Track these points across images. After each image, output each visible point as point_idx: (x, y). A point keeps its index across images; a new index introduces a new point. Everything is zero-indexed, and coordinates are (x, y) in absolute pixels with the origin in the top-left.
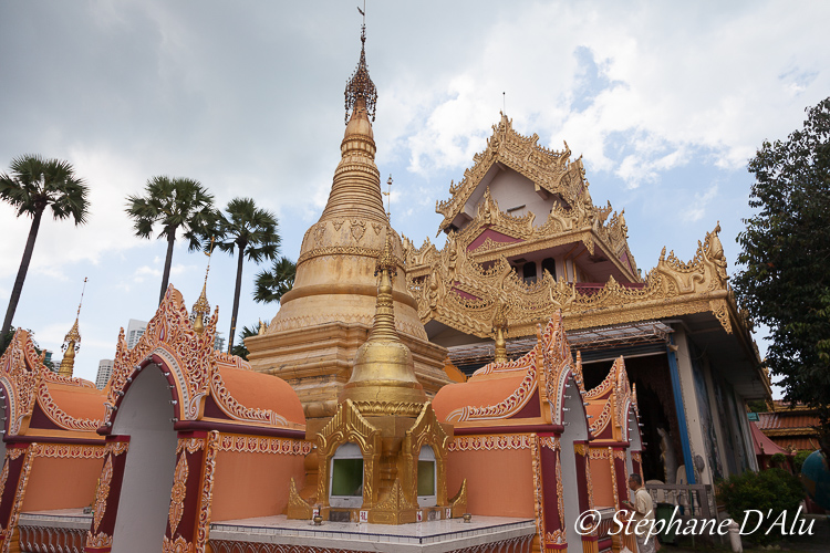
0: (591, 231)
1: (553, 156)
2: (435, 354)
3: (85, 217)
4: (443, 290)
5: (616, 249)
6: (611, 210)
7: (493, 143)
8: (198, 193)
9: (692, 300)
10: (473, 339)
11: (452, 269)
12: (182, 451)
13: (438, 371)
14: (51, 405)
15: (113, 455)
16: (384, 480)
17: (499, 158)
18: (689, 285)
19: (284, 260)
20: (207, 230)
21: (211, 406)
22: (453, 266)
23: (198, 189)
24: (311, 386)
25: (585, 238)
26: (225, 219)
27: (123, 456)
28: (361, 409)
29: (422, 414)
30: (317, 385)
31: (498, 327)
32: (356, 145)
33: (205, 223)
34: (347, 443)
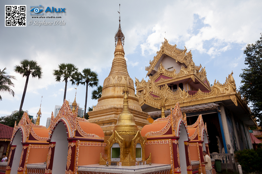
0: (194, 74)
1: (181, 51)
2: (144, 115)
3: (41, 76)
4: (147, 95)
5: (202, 79)
6: (201, 67)
7: (163, 48)
8: (73, 68)
9: (225, 96)
10: (157, 109)
11: (150, 88)
12: (70, 146)
13: (145, 120)
14: (34, 134)
15: (51, 148)
16: (126, 153)
17: (164, 53)
18: (224, 91)
19: (100, 86)
20: (77, 79)
21: (77, 133)
22: (150, 87)
23: (73, 66)
24: (107, 126)
25: (192, 77)
26: (82, 75)
27: (54, 148)
28: (119, 133)
29: (137, 134)
30: (109, 126)
31: (162, 106)
32: (118, 53)
33: (76, 77)
34: (115, 143)
